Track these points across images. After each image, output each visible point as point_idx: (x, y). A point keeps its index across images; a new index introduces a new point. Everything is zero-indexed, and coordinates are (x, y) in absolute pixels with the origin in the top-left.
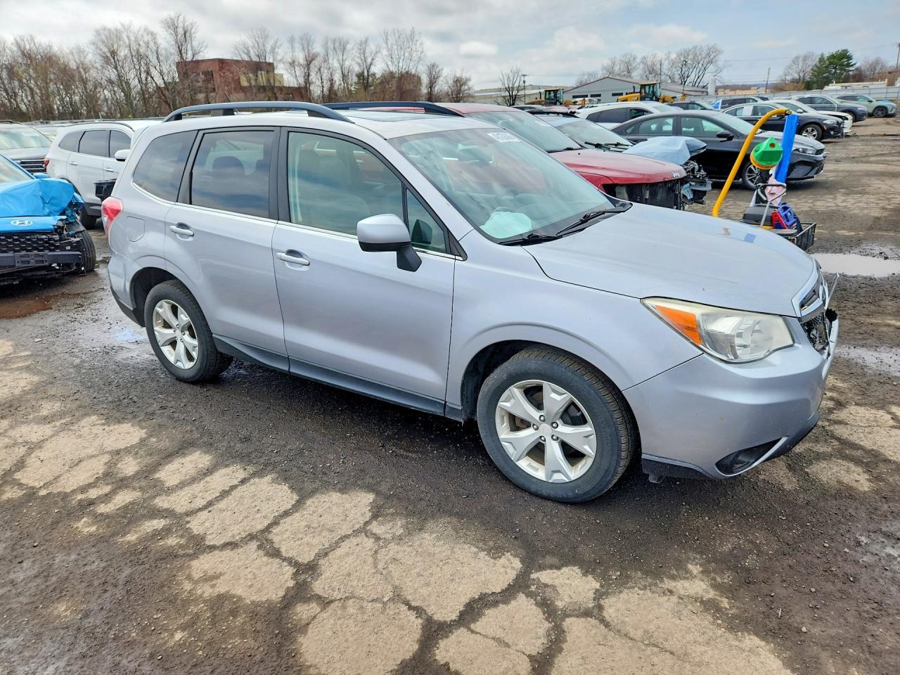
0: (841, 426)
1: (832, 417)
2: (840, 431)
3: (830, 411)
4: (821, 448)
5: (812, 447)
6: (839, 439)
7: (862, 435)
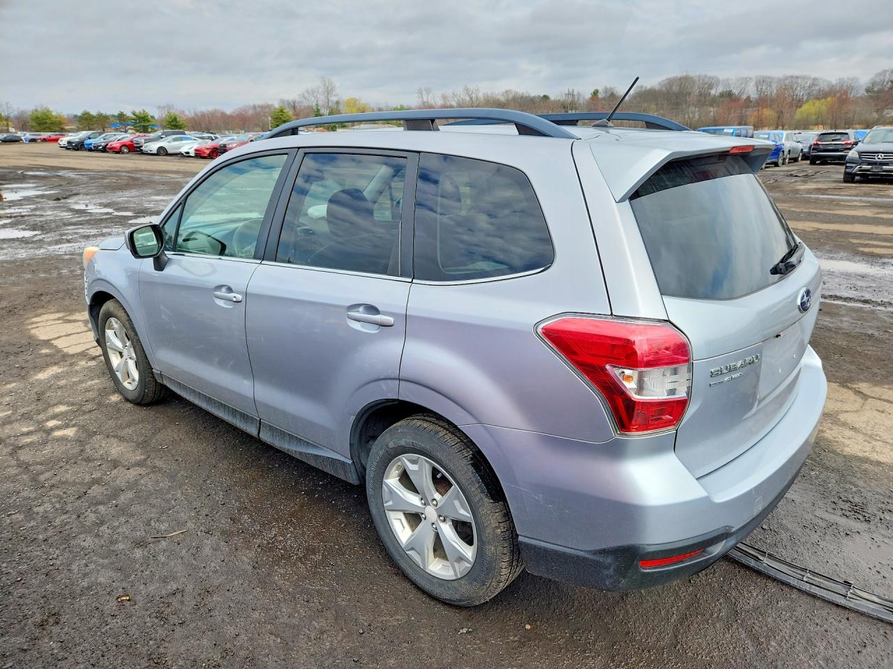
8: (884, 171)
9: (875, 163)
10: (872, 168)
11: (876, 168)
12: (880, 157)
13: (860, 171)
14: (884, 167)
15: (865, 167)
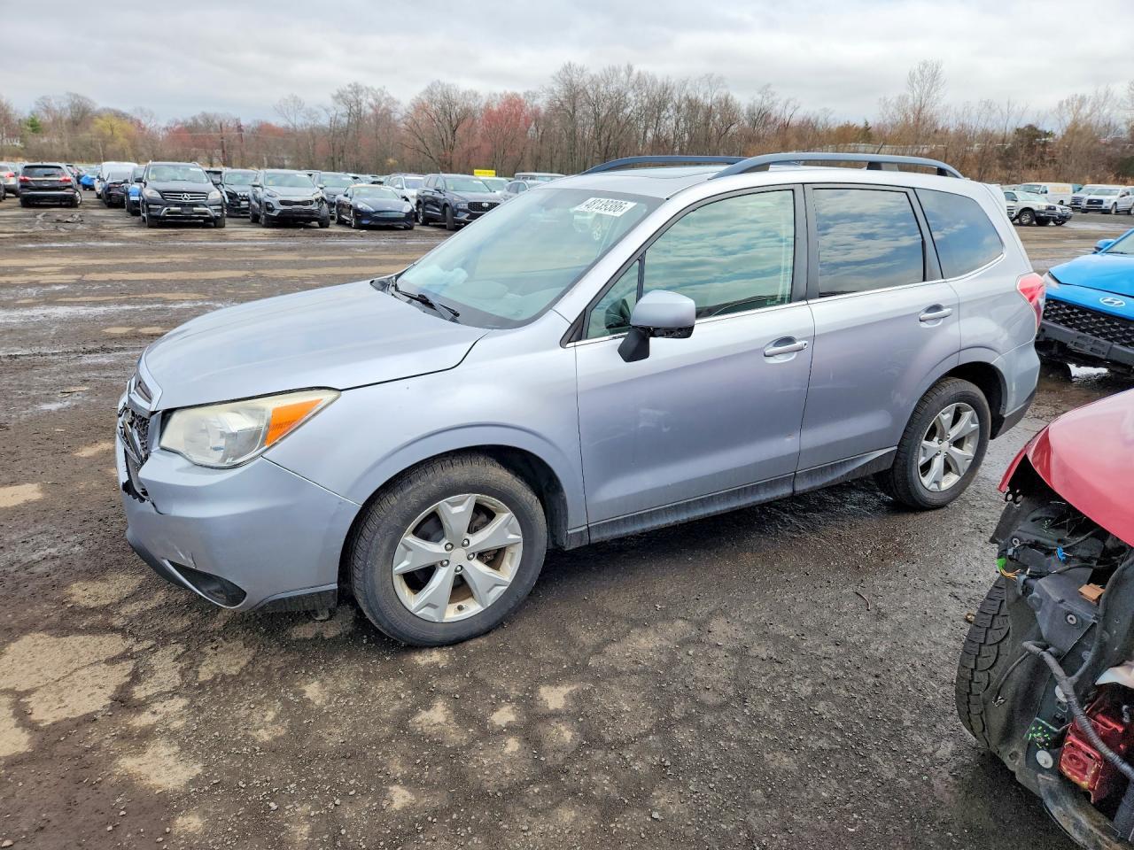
0: (115, 653)
1: (129, 666)
2: (113, 644)
3: (136, 678)
4: (133, 609)
5: (146, 605)
6: (114, 630)
7: (83, 651)
8: (196, 214)
9: (182, 205)
10: (182, 210)
11: (187, 210)
12: (186, 197)
13: (168, 213)
14: (195, 209)
15: (173, 209)
